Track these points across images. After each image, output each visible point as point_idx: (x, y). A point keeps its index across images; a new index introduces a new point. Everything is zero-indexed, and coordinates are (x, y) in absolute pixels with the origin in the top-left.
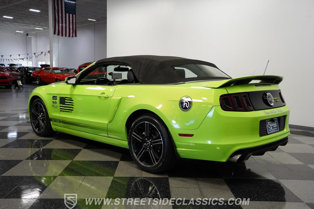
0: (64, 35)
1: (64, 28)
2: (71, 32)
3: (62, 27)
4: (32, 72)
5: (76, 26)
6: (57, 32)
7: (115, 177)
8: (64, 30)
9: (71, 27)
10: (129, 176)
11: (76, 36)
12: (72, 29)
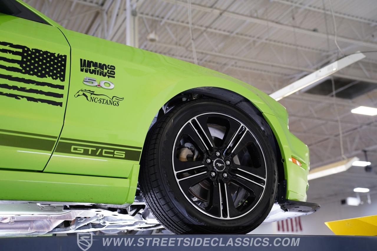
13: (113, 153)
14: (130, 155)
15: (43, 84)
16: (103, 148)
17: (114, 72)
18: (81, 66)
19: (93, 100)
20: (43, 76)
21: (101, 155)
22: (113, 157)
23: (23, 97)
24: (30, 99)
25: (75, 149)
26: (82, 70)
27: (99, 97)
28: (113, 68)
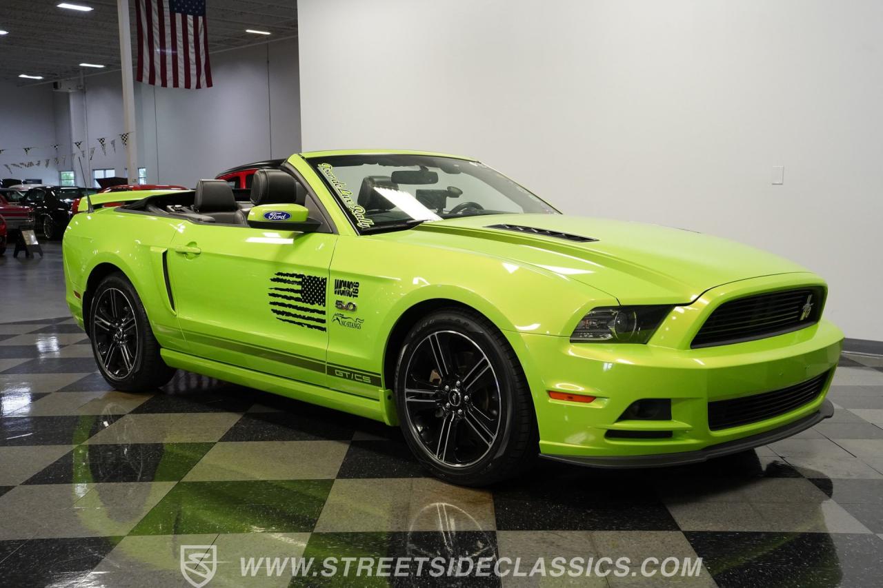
0: (170, 83)
1: (169, 60)
2: (193, 71)
3: (163, 56)
4: (70, 203)
5: (209, 53)
6: (146, 72)
7: (318, 534)
8: (169, 67)
9: (192, 57)
10: (365, 530)
11: (209, 84)
12: (194, 61)
13: (362, 378)
14: (375, 381)
15: (313, 311)
16: (354, 373)
17: (357, 290)
18: (336, 288)
19: (343, 324)
20: (313, 303)
21: (354, 379)
22: (363, 382)
23: (305, 324)
24: (309, 326)
25: (338, 373)
26: (335, 293)
27: (347, 320)
28: (357, 283)
